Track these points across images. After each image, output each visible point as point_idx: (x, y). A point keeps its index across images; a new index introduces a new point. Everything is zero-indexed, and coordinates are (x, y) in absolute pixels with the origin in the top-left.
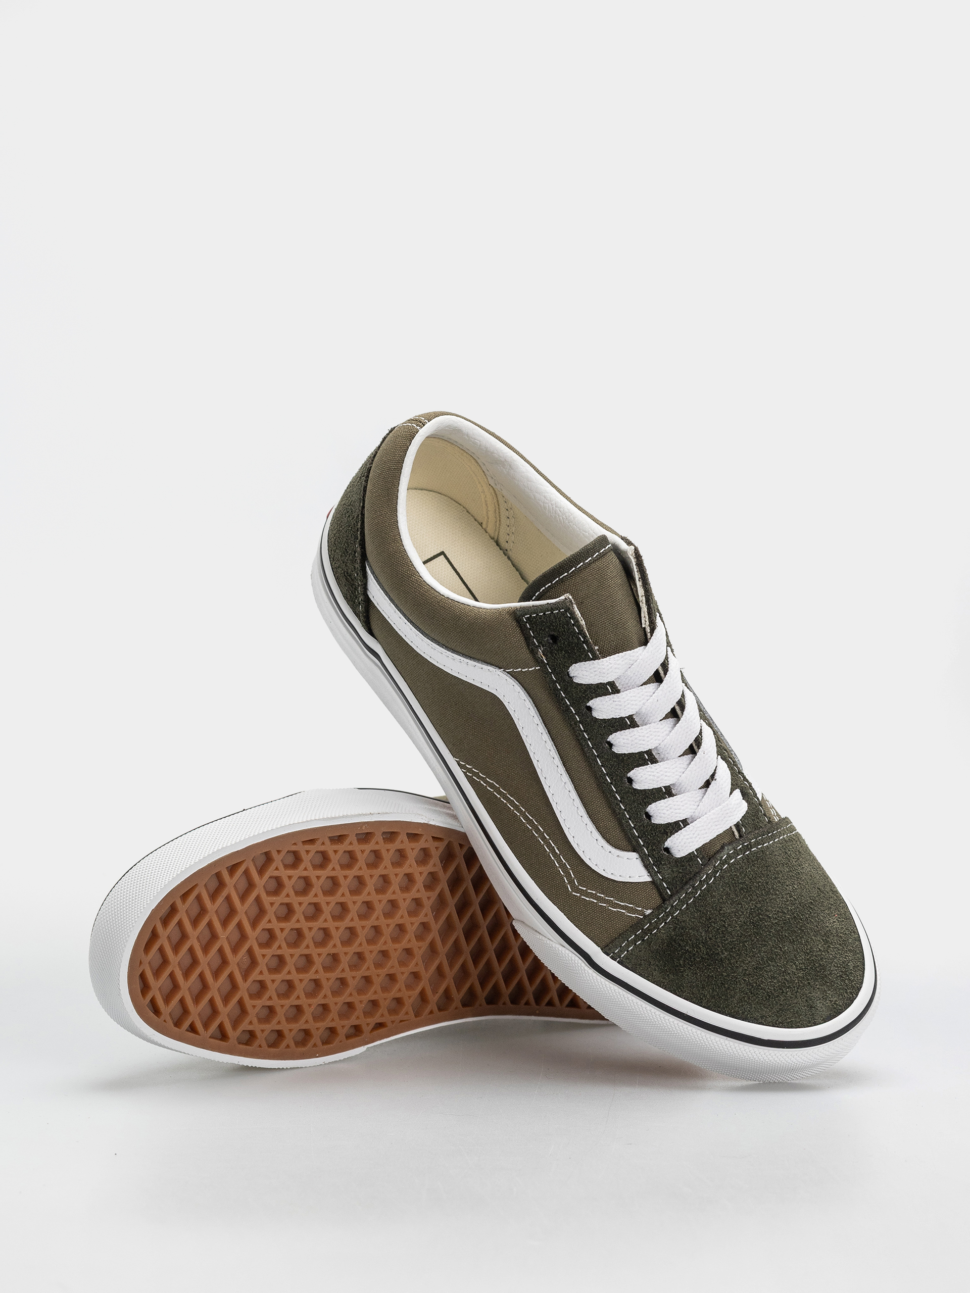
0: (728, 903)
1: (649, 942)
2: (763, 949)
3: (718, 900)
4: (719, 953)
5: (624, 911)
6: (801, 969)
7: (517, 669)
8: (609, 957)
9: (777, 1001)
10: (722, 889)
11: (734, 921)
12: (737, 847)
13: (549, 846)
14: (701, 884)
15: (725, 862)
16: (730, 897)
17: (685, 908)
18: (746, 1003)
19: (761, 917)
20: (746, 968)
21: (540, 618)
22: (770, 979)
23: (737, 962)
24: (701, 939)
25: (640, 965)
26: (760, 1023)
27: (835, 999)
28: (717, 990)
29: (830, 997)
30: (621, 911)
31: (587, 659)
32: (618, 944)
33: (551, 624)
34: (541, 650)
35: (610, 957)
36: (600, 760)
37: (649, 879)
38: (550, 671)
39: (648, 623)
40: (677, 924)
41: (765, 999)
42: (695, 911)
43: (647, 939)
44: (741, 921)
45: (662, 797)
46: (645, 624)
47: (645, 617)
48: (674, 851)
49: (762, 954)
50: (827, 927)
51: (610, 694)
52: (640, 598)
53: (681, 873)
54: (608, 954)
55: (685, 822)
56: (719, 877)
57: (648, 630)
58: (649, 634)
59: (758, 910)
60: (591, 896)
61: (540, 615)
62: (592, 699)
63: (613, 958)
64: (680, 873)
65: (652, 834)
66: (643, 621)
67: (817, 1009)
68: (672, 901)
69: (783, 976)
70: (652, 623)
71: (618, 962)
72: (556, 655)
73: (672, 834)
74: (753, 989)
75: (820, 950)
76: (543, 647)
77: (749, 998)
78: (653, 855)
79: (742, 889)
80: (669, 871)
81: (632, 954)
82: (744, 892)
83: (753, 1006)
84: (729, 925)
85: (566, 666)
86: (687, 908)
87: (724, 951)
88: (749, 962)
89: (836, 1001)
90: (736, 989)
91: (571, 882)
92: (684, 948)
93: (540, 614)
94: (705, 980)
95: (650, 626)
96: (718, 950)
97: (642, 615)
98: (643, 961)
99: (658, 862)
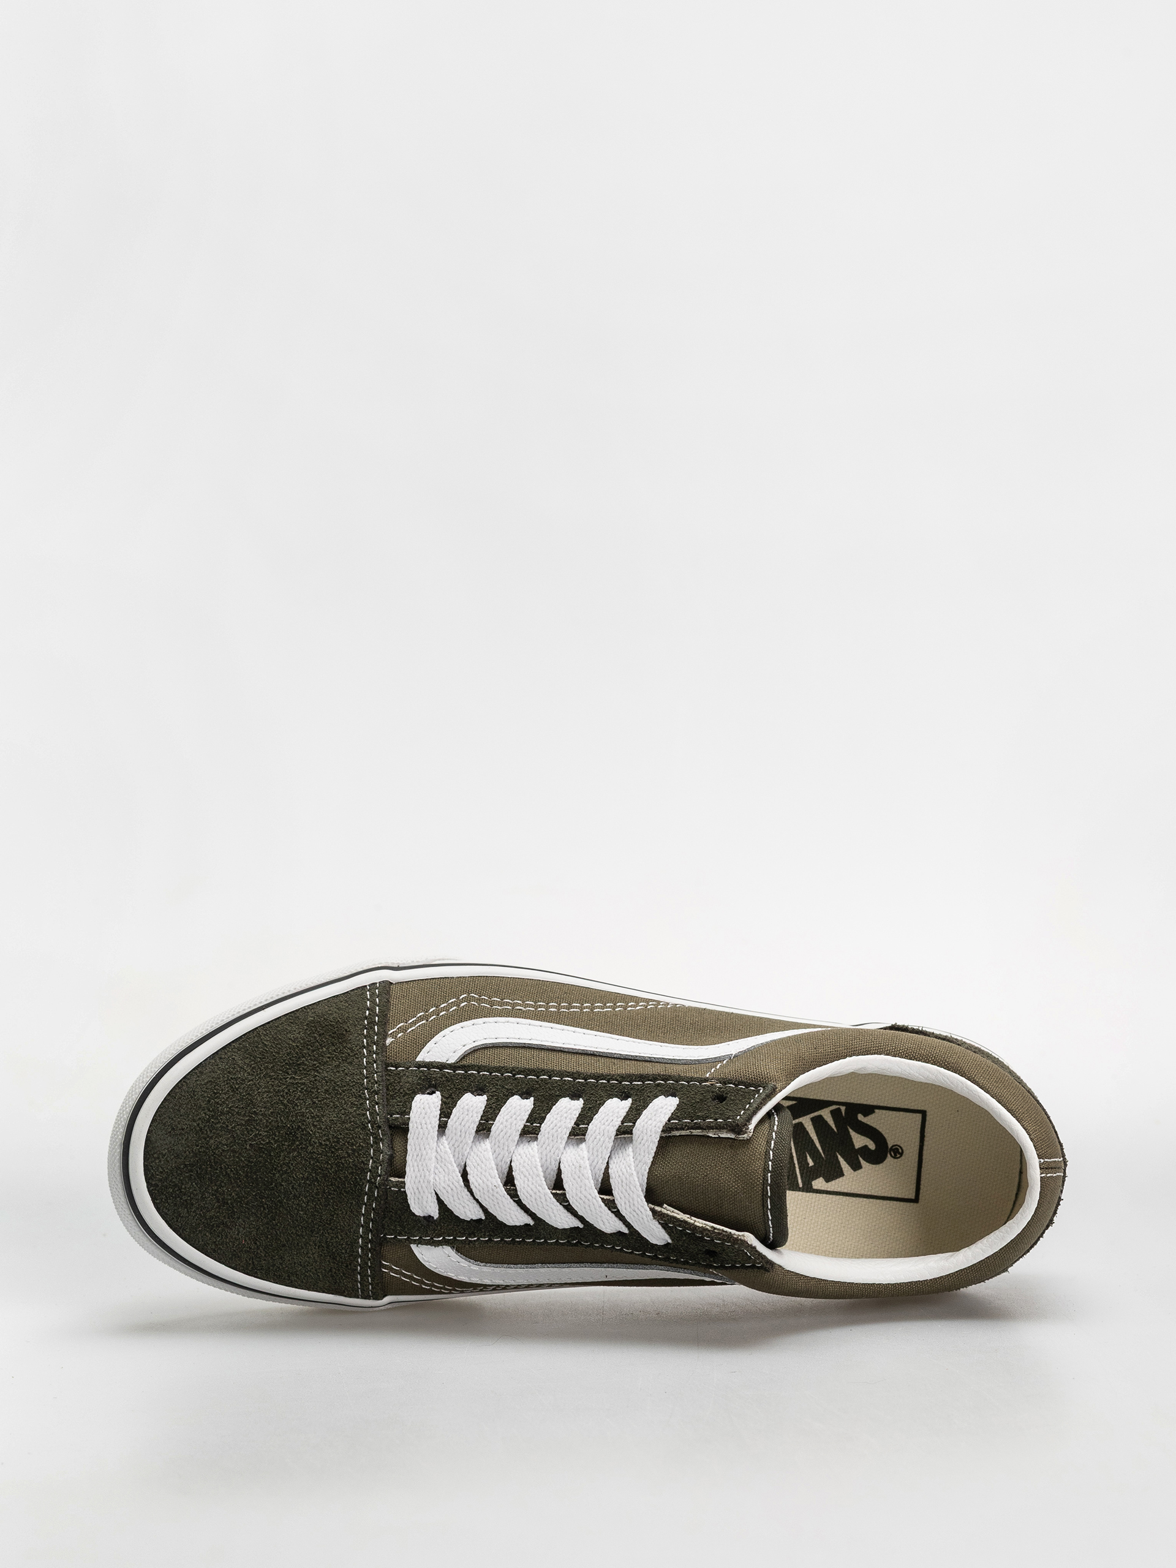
0: (335, 1117)
1: (359, 1020)
2: (265, 1121)
4: (295, 1074)
6: (217, 1148)
8: (377, 982)
10: (353, 1120)
14: (373, 1102)
15: (376, 1143)
17: (363, 1072)
18: (227, 1067)
19: (297, 1143)
22: (231, 1107)
27: (162, 1163)
37: (419, 1058)
39: (665, 1211)
40: (355, 1054)
42: (353, 1079)
43: (364, 1020)
48: (425, 1096)
50: (239, 1218)
54: (380, 982)
55: (443, 1125)
56: (366, 1125)
58: (653, 1206)
59: (305, 1145)
62: (629, 1105)
64: (401, 1089)
65: (457, 1086)
66: (670, 1208)
67: (166, 1134)
69: (224, 1123)
73: (443, 1104)
74: (235, 1082)
75: (221, 1186)
78: (437, 1075)
80: (410, 1081)
82: (334, 1142)
84: (314, 1103)
86: (361, 1074)
89: (160, 1161)
90: (247, 1067)
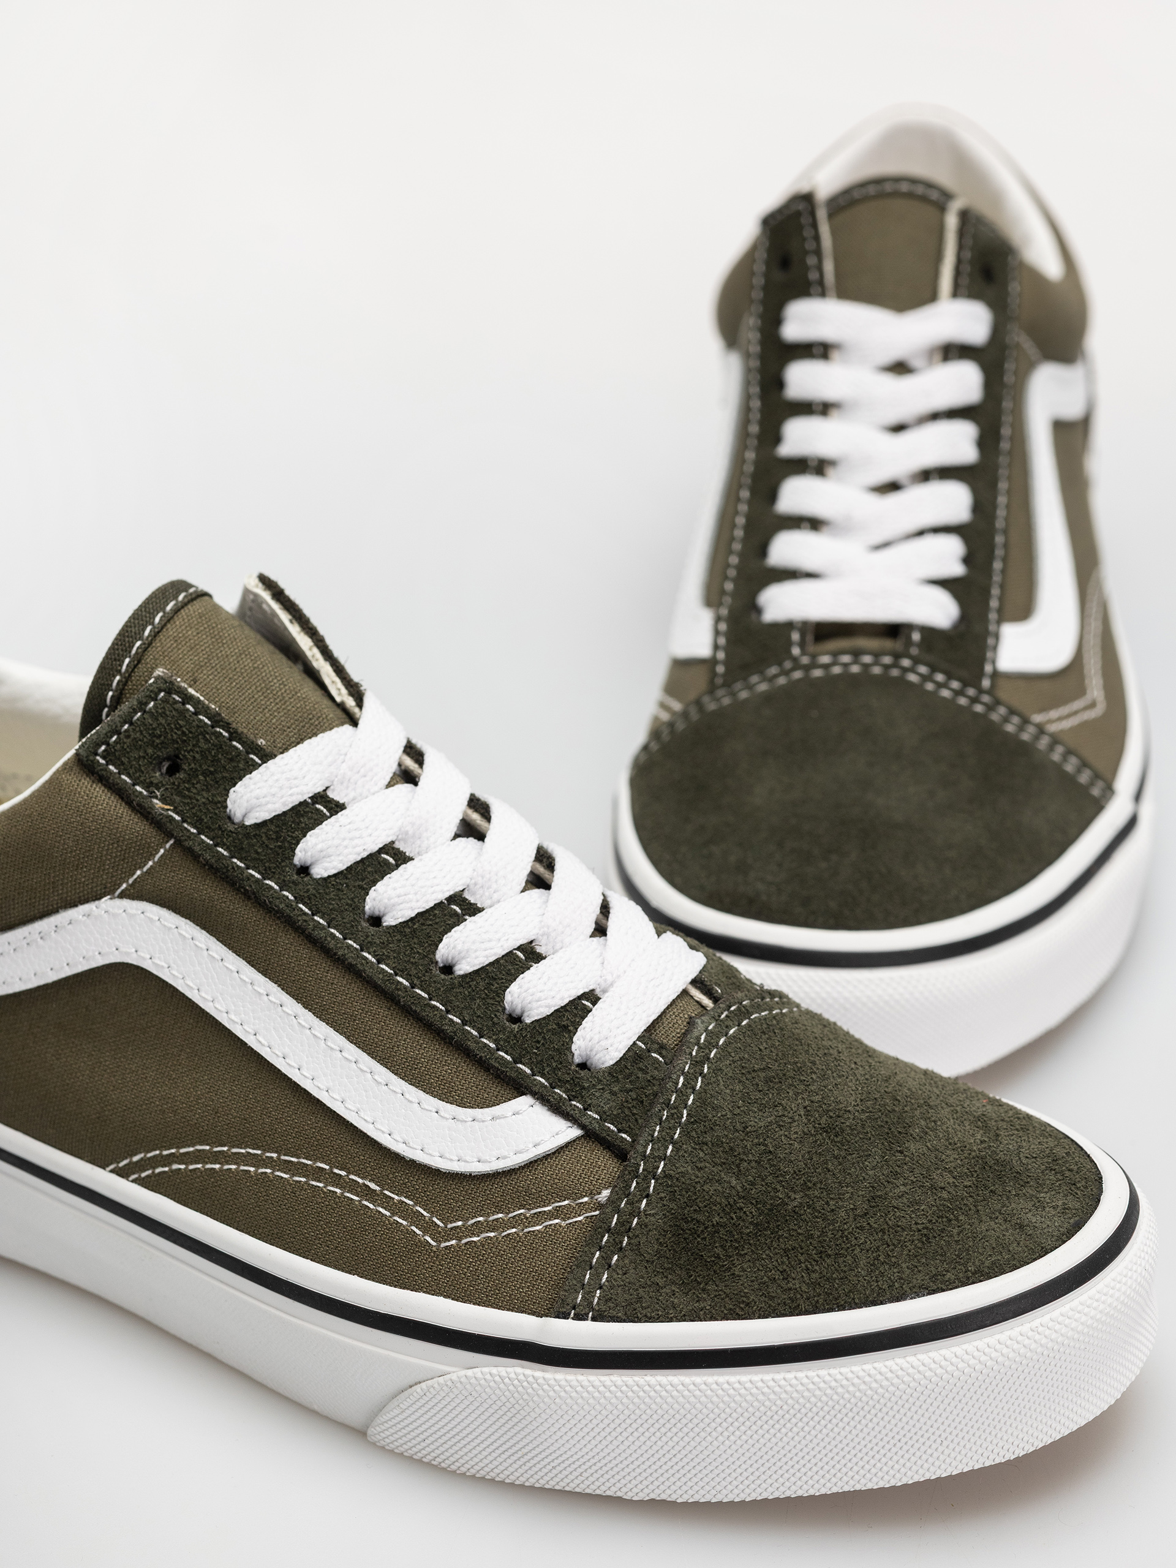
0: (753, 1111)
1: (635, 1247)
3: (731, 1111)
4: (783, 1203)
5: (557, 1221)
7: (134, 874)
8: (570, 1320)
9: (946, 1238)
10: (728, 1091)
11: (783, 1137)
12: (720, 1016)
13: (353, 1187)
14: (682, 1095)
15: (710, 1045)
16: (751, 1099)
17: (672, 1151)
18: (887, 1268)
20: (852, 1206)
21: (128, 737)
22: (911, 1208)
23: (827, 1203)
24: (734, 1192)
25: (640, 1299)
26: (934, 1292)
28: (817, 1268)
29: (1049, 1201)
30: (551, 1222)
31: (252, 767)
32: (575, 1282)
33: (153, 735)
34: (156, 798)
35: (573, 1319)
36: (369, 953)
37: (575, 1132)
38: (195, 831)
39: (344, 691)
40: (672, 1188)
41: (919, 1245)
42: (695, 1149)
43: (629, 1244)
44: (796, 1133)
45: (524, 968)
46: (340, 694)
47: (333, 682)
48: (597, 1057)
49: (871, 1173)
51: (328, 818)
52: (309, 654)
53: (631, 1091)
54: (566, 1316)
55: (592, 997)
56: (711, 1072)
57: (350, 702)
58: (354, 708)
60: (478, 1228)
61: (126, 731)
62: (298, 843)
63: (579, 1317)
64: (628, 1091)
65: (538, 1042)
66: (334, 692)
67: (1034, 1227)
68: (640, 1148)
69: (934, 1194)
70: (352, 686)
71: (594, 1319)
72: (188, 790)
73: (577, 1025)
76: (158, 790)
77: (889, 1255)
78: (560, 1080)
79: (768, 1080)
80: (607, 1095)
81: (612, 1288)
83: (904, 1265)
84: (776, 1147)
85: (219, 802)
86: (676, 1149)
87: (793, 1196)
88: (852, 1193)
90: (853, 1251)
91: (428, 1227)
92: (710, 1223)
93: (123, 730)
94: (783, 1262)
95: (351, 694)
96: (778, 1197)
97: (327, 682)
98: (641, 1290)
99: (576, 1090)
